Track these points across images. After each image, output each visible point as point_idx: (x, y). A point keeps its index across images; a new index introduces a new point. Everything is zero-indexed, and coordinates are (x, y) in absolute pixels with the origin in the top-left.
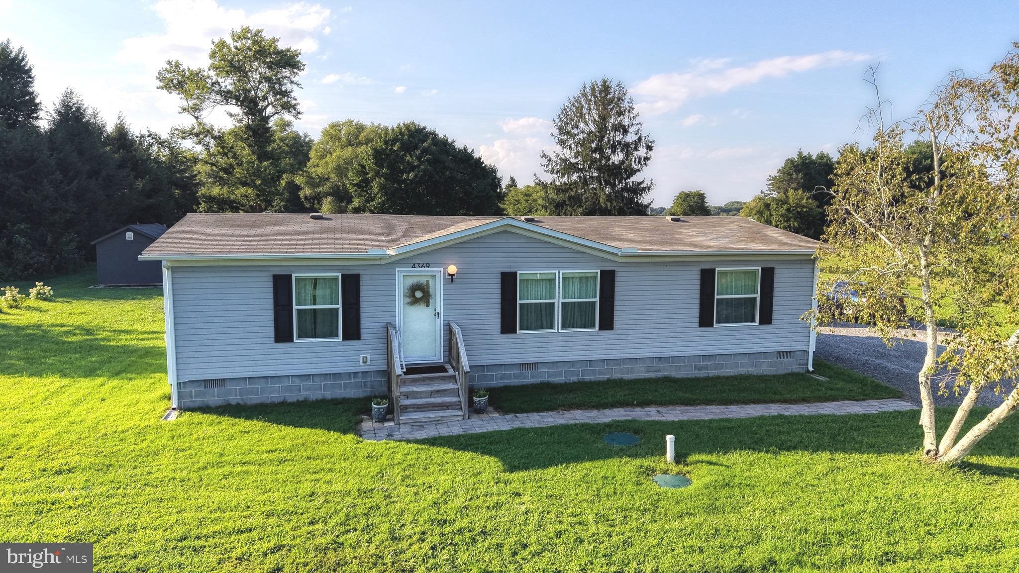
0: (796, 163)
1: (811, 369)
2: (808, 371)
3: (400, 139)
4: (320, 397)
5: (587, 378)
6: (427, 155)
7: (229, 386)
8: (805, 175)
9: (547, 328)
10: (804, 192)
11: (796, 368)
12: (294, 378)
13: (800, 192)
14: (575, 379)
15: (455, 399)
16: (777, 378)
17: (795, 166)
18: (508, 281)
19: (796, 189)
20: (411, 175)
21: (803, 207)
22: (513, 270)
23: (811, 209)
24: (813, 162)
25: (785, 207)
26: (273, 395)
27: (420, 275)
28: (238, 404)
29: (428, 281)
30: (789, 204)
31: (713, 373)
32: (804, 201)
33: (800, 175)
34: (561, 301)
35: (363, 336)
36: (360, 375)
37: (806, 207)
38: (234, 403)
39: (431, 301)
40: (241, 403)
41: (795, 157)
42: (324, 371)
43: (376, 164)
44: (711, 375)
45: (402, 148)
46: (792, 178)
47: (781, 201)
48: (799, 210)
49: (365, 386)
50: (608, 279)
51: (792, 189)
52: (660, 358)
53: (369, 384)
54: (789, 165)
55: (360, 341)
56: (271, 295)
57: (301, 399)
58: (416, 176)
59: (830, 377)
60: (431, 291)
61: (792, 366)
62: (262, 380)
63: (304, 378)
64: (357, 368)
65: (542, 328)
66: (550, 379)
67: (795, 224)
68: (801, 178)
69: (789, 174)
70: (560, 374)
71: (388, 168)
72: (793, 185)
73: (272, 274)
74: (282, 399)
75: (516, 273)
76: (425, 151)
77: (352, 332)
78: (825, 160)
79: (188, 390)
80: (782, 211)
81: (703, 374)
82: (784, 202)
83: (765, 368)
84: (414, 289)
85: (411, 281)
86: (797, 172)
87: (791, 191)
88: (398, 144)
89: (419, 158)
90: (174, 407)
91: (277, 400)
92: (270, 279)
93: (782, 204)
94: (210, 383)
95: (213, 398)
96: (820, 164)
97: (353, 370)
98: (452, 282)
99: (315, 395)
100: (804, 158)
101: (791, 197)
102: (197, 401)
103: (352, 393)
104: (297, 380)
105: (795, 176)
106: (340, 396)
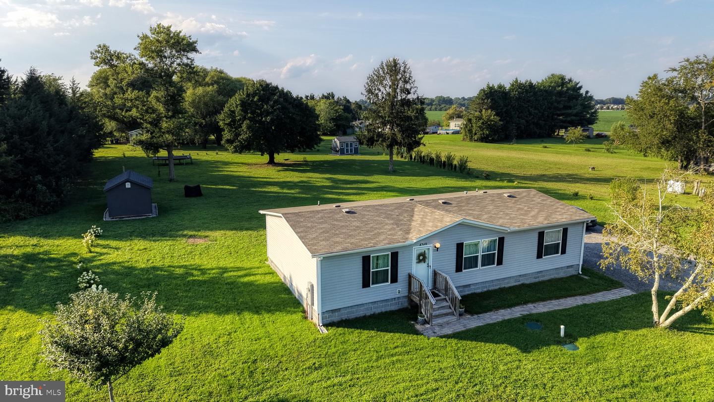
0: (487, 92)
1: (581, 273)
2: (579, 274)
3: (258, 93)
4: (380, 311)
5: (491, 288)
6: (277, 105)
7: (342, 311)
8: (492, 100)
9: (474, 267)
10: (492, 111)
11: (574, 273)
13: (489, 111)
14: (485, 289)
15: (450, 311)
16: (567, 278)
17: (486, 94)
18: (460, 247)
19: (486, 109)
20: (269, 118)
21: (492, 121)
22: (462, 242)
23: (496, 122)
24: (496, 91)
25: (481, 122)
26: (361, 313)
27: (422, 249)
28: (346, 319)
29: (425, 251)
30: (483, 119)
31: (541, 279)
32: (492, 117)
33: (489, 100)
34: (482, 254)
35: (398, 281)
36: (397, 299)
38: (344, 319)
39: (427, 260)
40: (348, 319)
42: (382, 299)
43: (242, 110)
44: (540, 280)
45: (259, 100)
46: (484, 102)
47: (478, 117)
48: (489, 123)
49: (399, 304)
50: (501, 240)
51: (484, 109)
52: (520, 275)
53: (400, 303)
54: (483, 94)
55: (397, 283)
56: (361, 266)
57: (372, 313)
59: (590, 277)
60: (427, 255)
61: (572, 272)
62: (356, 307)
63: (374, 303)
64: (396, 296)
65: (471, 268)
66: (475, 291)
67: (487, 132)
68: (490, 102)
69: (482, 99)
70: (479, 288)
71: (251, 113)
72: (485, 107)
73: (362, 256)
74: (364, 315)
75: (463, 243)
76: (276, 102)
77: (394, 280)
78: (503, 89)
79: (325, 315)
80: (479, 124)
81: (537, 280)
82: (480, 118)
83: (562, 275)
84: (419, 256)
85: (419, 252)
86: (487, 98)
87: (484, 110)
88: (257, 97)
89: (272, 107)
90: (321, 325)
91: (362, 315)
92: (362, 258)
93: (479, 120)
94: (333, 311)
95: (336, 318)
96: (500, 92)
97: (394, 297)
98: (437, 251)
99: (378, 311)
100: (491, 89)
101: (484, 115)
102: (329, 320)
103: (393, 308)
104: (370, 305)
105: (486, 101)
106: (388, 310)
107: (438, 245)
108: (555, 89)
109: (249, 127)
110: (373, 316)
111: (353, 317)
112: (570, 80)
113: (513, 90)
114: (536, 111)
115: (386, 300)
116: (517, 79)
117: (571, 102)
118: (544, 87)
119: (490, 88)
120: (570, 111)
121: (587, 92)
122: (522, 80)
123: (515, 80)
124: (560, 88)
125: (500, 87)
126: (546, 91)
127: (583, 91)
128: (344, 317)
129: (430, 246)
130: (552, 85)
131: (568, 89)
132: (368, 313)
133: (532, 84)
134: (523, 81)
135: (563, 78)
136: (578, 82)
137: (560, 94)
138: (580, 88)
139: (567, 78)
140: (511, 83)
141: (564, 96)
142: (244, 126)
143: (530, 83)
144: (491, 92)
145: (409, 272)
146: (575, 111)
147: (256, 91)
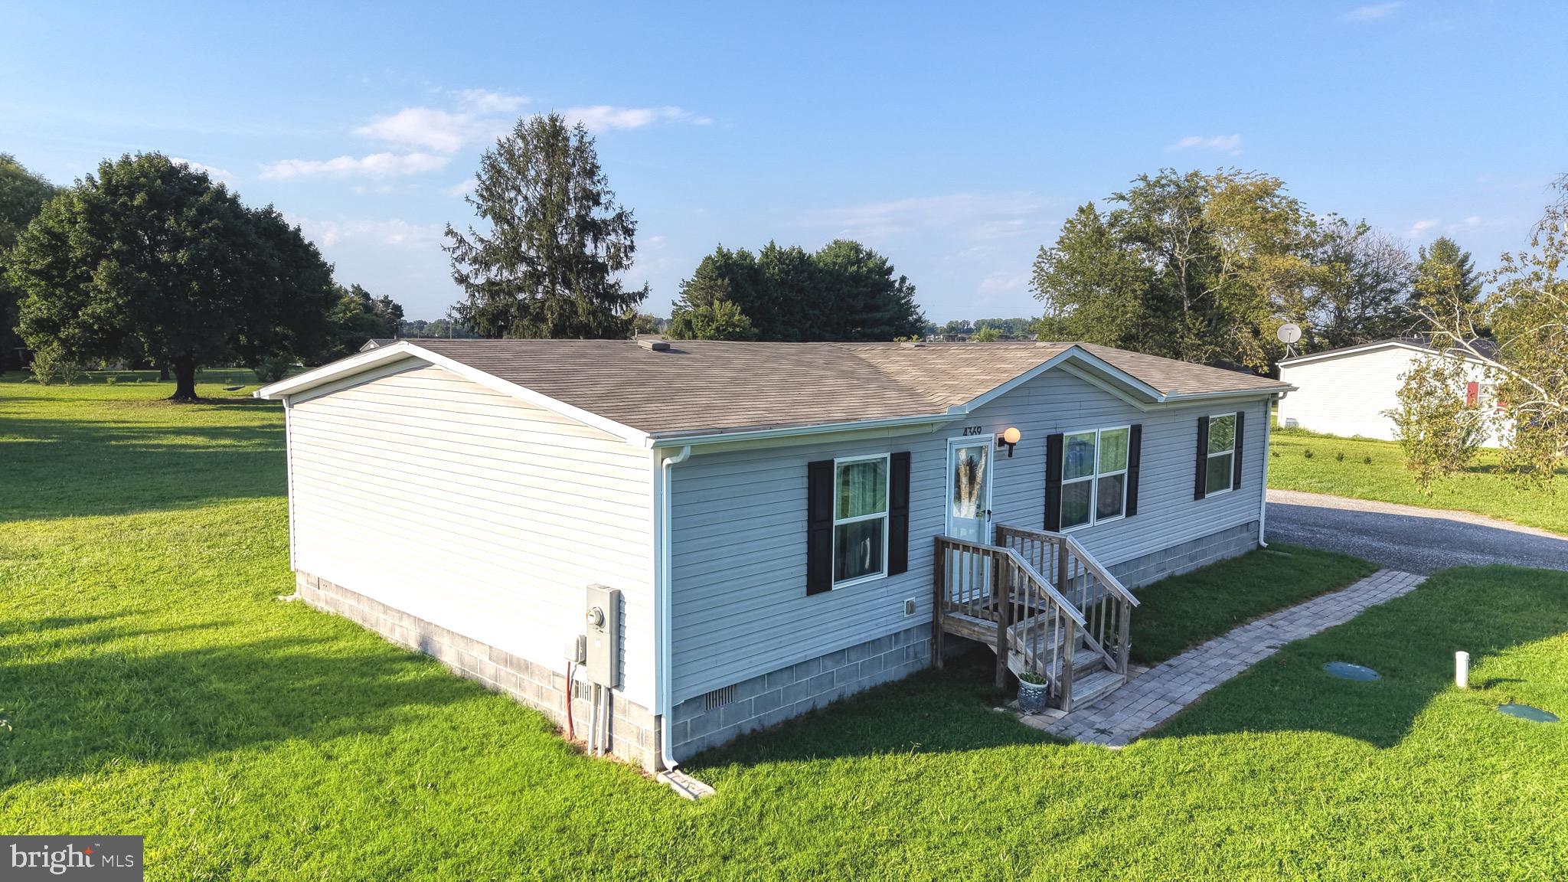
0: (718, 264)
2: (1260, 547)
3: (144, 186)
4: (857, 689)
6: (212, 219)
7: (741, 698)
8: (732, 280)
9: (1083, 522)
10: (734, 305)
12: (826, 661)
13: (729, 304)
17: (717, 268)
18: (1055, 448)
19: (721, 301)
20: (182, 256)
21: (736, 326)
22: (1059, 431)
23: (744, 328)
24: (735, 263)
25: (714, 326)
26: (798, 700)
28: (752, 731)
32: (737, 317)
33: (727, 281)
34: (1098, 476)
35: (910, 564)
36: (902, 636)
37: (738, 326)
38: (747, 730)
40: (757, 727)
41: (714, 254)
42: (864, 638)
43: (90, 231)
45: (149, 204)
46: (715, 284)
47: (706, 317)
49: (907, 657)
50: (1136, 435)
51: (717, 299)
53: (911, 652)
54: (711, 266)
55: (906, 574)
56: (805, 503)
58: (192, 258)
62: (786, 675)
63: (838, 657)
64: (900, 624)
65: (1079, 522)
68: (729, 286)
69: (711, 279)
71: (124, 240)
72: (718, 295)
73: (806, 461)
74: (810, 706)
75: (1061, 435)
77: (899, 565)
78: (748, 261)
80: (710, 330)
82: (710, 318)
86: (722, 276)
87: (717, 303)
88: (142, 194)
89: (195, 224)
90: (670, 764)
91: (803, 709)
92: (805, 472)
93: (708, 322)
94: (712, 699)
95: (718, 731)
96: (741, 266)
97: (895, 628)
98: (1010, 455)
99: (850, 687)
100: (726, 256)
101: (718, 311)
102: (696, 741)
103: (894, 672)
104: (829, 663)
105: (719, 282)
106: (880, 681)
107: (1013, 435)
108: (846, 269)
109: (114, 280)
110: (840, 708)
111: (775, 720)
112: (870, 255)
113: (767, 264)
114: (817, 312)
115: (873, 641)
116: (772, 243)
117: (878, 297)
118: (826, 265)
119: (723, 256)
120: (878, 315)
121: (903, 279)
122: (784, 245)
123: (768, 245)
124: (855, 268)
125: (744, 256)
126: (830, 273)
127: (894, 277)
128: (748, 722)
129: (988, 439)
130: (839, 260)
131: (870, 271)
132: (823, 698)
133: (804, 255)
134: (786, 248)
135: (856, 249)
136: (884, 258)
137: (856, 278)
138: (890, 270)
139: (866, 247)
140: (763, 250)
141: (863, 284)
142: (100, 278)
143: (800, 252)
144: (727, 265)
145: (936, 531)
146: (887, 315)
147: (137, 178)
